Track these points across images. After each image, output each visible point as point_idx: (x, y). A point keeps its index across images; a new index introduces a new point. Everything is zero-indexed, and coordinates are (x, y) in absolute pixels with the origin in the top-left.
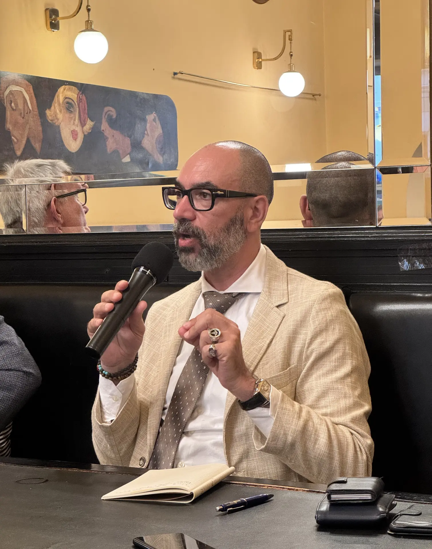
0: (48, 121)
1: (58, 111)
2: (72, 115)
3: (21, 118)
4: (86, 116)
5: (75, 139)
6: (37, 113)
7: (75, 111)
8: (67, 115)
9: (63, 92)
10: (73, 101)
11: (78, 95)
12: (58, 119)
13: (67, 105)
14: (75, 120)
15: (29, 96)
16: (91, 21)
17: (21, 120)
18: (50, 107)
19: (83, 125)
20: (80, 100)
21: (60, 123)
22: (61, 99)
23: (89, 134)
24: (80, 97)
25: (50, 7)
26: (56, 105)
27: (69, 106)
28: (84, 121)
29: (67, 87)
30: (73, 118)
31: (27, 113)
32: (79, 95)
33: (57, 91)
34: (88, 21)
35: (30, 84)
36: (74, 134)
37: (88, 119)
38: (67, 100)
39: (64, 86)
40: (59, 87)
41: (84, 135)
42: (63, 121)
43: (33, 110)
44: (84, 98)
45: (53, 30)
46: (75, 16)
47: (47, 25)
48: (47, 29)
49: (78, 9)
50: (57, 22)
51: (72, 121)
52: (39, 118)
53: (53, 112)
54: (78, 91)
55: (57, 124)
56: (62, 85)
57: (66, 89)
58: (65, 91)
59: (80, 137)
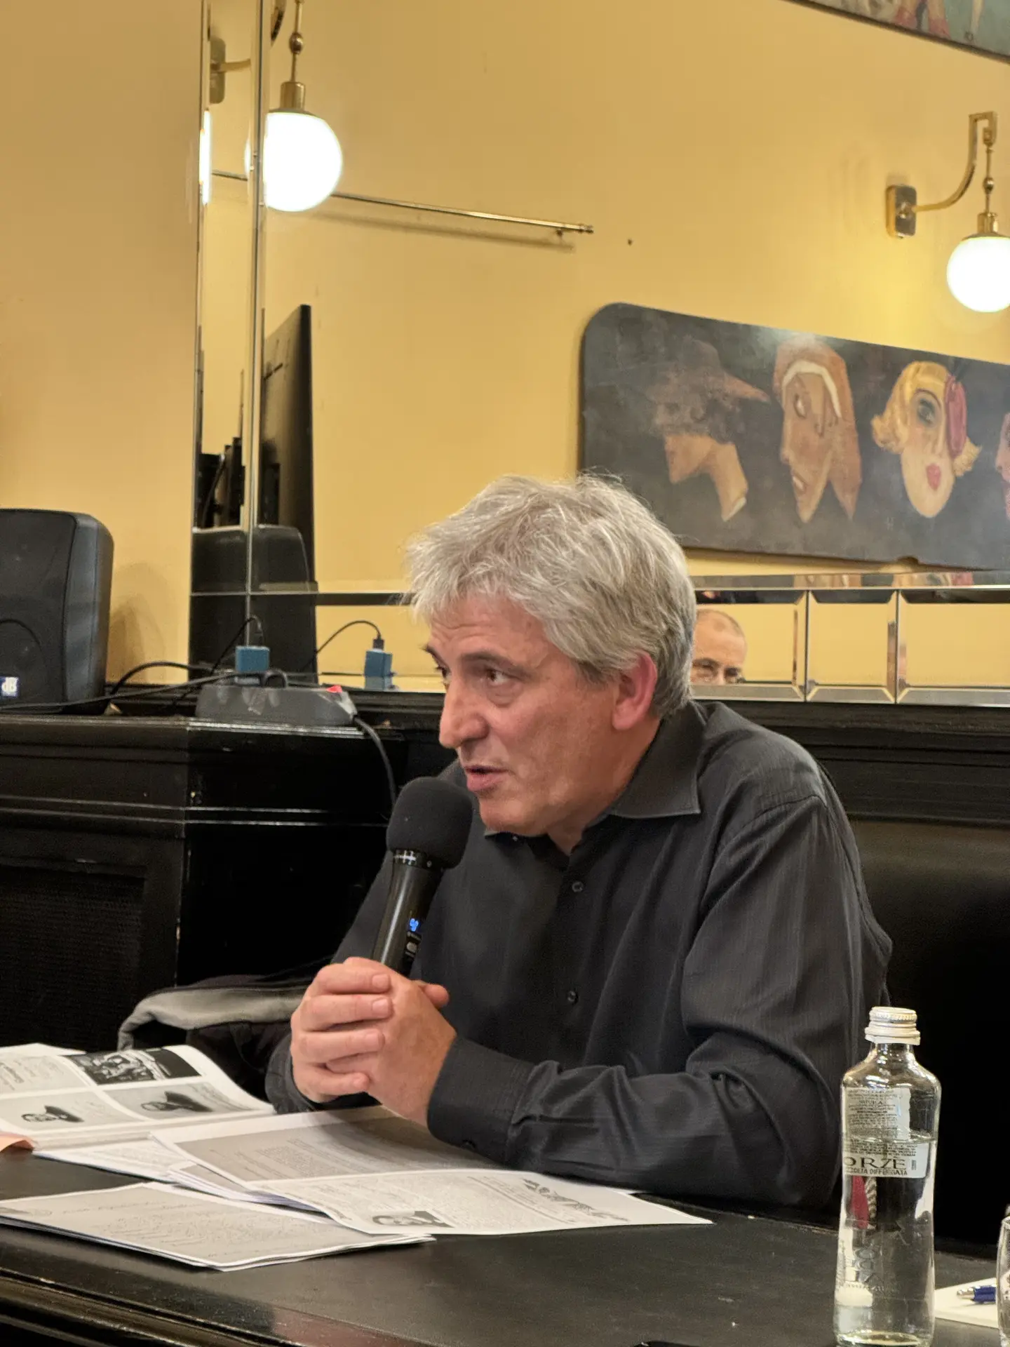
0: (874, 444)
1: (899, 422)
2: (930, 432)
3: (817, 437)
4: (963, 432)
5: (934, 485)
6: (851, 422)
7: (938, 421)
8: (919, 430)
9: (914, 376)
10: (935, 397)
11: (946, 383)
12: (897, 440)
13: (921, 407)
14: (935, 442)
15: (837, 387)
16: (991, 214)
17: (815, 440)
18: (881, 411)
19: (953, 454)
20: (950, 397)
21: (903, 449)
22: (908, 391)
23: (967, 475)
24: (951, 389)
25: (898, 183)
26: (897, 406)
27: (925, 409)
28: (958, 444)
29: (924, 365)
30: (933, 439)
31: (831, 425)
32: (950, 383)
33: (899, 374)
34: (984, 215)
35: (839, 358)
36: (933, 476)
37: (968, 439)
38: (922, 395)
39: (915, 364)
40: (905, 364)
41: (957, 479)
42: (908, 443)
43: (844, 419)
44: (960, 391)
45: (900, 234)
46: (954, 202)
47: (888, 224)
48: (889, 233)
49: (963, 188)
50: (910, 217)
51: (930, 445)
52: (856, 435)
53: (887, 422)
54: (949, 375)
55: (895, 450)
56: (911, 361)
57: (921, 370)
58: (919, 375)
59: (946, 483)
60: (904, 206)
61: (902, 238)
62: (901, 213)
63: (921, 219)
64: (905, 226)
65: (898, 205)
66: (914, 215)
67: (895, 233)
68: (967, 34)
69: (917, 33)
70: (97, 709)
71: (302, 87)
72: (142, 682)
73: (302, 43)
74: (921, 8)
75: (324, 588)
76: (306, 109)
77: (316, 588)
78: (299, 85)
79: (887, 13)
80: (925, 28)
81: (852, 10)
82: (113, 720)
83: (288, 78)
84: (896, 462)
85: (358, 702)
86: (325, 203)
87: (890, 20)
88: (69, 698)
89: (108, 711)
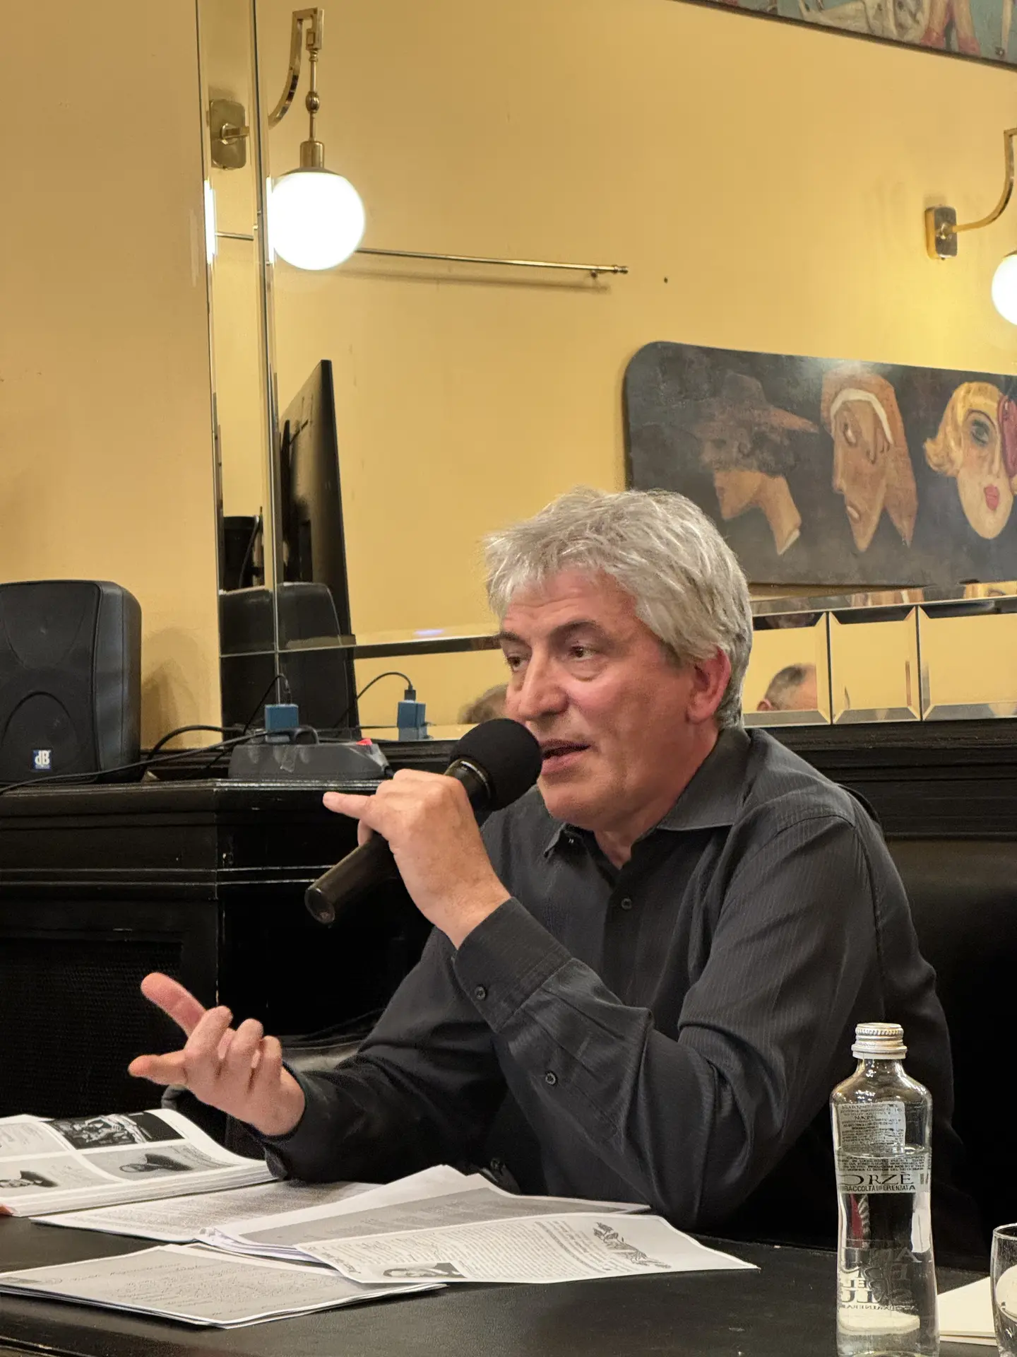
0: (930, 468)
1: (952, 444)
2: (985, 452)
3: (869, 464)
5: (993, 506)
6: (903, 447)
7: (993, 441)
8: (974, 453)
9: (964, 398)
10: (988, 417)
11: (999, 403)
12: (952, 462)
13: (975, 427)
14: (992, 462)
15: (887, 412)
17: (867, 468)
18: (933, 434)
19: (1011, 474)
20: (1004, 416)
21: (958, 472)
22: (961, 413)
24: (1004, 407)
25: (936, 205)
26: (949, 429)
27: (978, 429)
28: (1015, 463)
29: (974, 385)
30: (989, 458)
31: (883, 451)
32: (1002, 404)
33: (951, 396)
35: (888, 383)
36: (991, 496)
38: (974, 416)
39: (966, 385)
40: (956, 387)
42: (963, 465)
43: (895, 442)
44: (1013, 409)
45: (942, 256)
46: (995, 219)
47: (928, 245)
48: (930, 254)
49: (1003, 203)
50: (950, 237)
51: (986, 465)
52: (909, 460)
53: (941, 446)
54: (1001, 394)
55: (950, 473)
56: (961, 382)
57: (972, 391)
58: (970, 396)
59: (1005, 503)
60: (943, 226)
61: (943, 259)
62: (941, 234)
63: (962, 238)
64: (945, 246)
65: (937, 226)
66: (956, 234)
67: (936, 255)
68: (998, 50)
69: (948, 52)
70: (134, 775)
71: (321, 145)
72: (179, 747)
73: (318, 102)
74: (950, 26)
75: (362, 641)
76: (326, 167)
77: (354, 642)
78: (318, 144)
79: (914, 35)
80: (955, 47)
81: (878, 33)
82: (150, 785)
83: (307, 138)
84: (952, 483)
85: (390, 754)
86: (351, 259)
87: (917, 41)
88: (102, 766)
89: (145, 778)
